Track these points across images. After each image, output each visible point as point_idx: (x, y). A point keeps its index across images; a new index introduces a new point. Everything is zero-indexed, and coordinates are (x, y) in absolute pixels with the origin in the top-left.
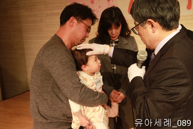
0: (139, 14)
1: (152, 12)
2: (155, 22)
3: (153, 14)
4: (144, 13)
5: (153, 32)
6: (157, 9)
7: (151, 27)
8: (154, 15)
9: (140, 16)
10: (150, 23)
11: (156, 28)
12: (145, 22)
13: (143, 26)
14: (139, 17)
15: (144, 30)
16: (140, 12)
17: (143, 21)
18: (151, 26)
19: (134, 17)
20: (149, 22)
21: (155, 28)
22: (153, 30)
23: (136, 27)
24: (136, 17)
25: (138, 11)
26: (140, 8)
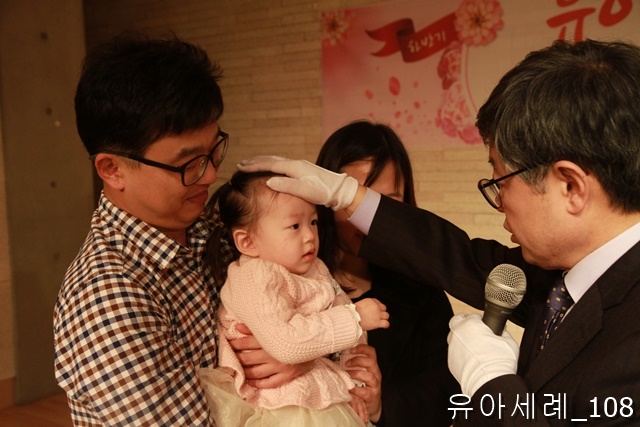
0: (528, 136)
1: (582, 136)
2: (587, 174)
3: (585, 143)
4: (549, 136)
5: (571, 209)
6: (603, 126)
7: (565, 191)
8: (586, 147)
9: (530, 144)
10: (562, 176)
11: (586, 197)
12: (542, 169)
13: (535, 182)
14: (524, 148)
15: (535, 197)
16: (530, 130)
17: (535, 166)
18: (564, 185)
19: (500, 146)
20: (562, 170)
21: (581, 196)
22: (572, 203)
23: (502, 182)
24: (508, 145)
25: (520, 122)
26: (531, 113)
